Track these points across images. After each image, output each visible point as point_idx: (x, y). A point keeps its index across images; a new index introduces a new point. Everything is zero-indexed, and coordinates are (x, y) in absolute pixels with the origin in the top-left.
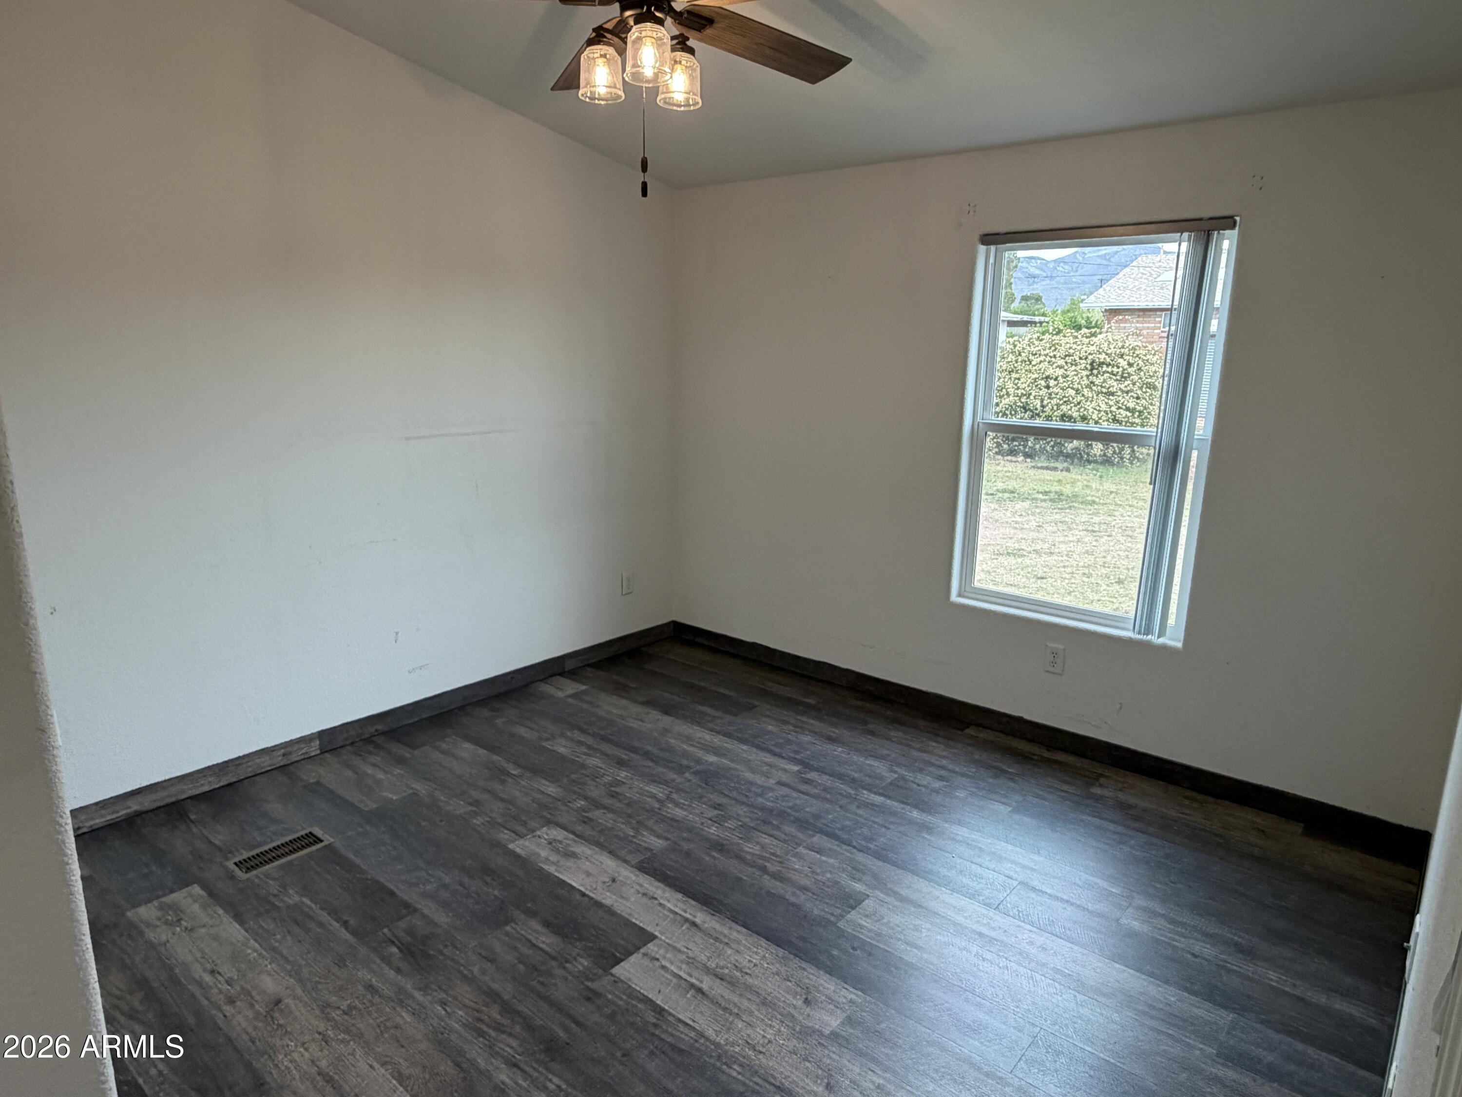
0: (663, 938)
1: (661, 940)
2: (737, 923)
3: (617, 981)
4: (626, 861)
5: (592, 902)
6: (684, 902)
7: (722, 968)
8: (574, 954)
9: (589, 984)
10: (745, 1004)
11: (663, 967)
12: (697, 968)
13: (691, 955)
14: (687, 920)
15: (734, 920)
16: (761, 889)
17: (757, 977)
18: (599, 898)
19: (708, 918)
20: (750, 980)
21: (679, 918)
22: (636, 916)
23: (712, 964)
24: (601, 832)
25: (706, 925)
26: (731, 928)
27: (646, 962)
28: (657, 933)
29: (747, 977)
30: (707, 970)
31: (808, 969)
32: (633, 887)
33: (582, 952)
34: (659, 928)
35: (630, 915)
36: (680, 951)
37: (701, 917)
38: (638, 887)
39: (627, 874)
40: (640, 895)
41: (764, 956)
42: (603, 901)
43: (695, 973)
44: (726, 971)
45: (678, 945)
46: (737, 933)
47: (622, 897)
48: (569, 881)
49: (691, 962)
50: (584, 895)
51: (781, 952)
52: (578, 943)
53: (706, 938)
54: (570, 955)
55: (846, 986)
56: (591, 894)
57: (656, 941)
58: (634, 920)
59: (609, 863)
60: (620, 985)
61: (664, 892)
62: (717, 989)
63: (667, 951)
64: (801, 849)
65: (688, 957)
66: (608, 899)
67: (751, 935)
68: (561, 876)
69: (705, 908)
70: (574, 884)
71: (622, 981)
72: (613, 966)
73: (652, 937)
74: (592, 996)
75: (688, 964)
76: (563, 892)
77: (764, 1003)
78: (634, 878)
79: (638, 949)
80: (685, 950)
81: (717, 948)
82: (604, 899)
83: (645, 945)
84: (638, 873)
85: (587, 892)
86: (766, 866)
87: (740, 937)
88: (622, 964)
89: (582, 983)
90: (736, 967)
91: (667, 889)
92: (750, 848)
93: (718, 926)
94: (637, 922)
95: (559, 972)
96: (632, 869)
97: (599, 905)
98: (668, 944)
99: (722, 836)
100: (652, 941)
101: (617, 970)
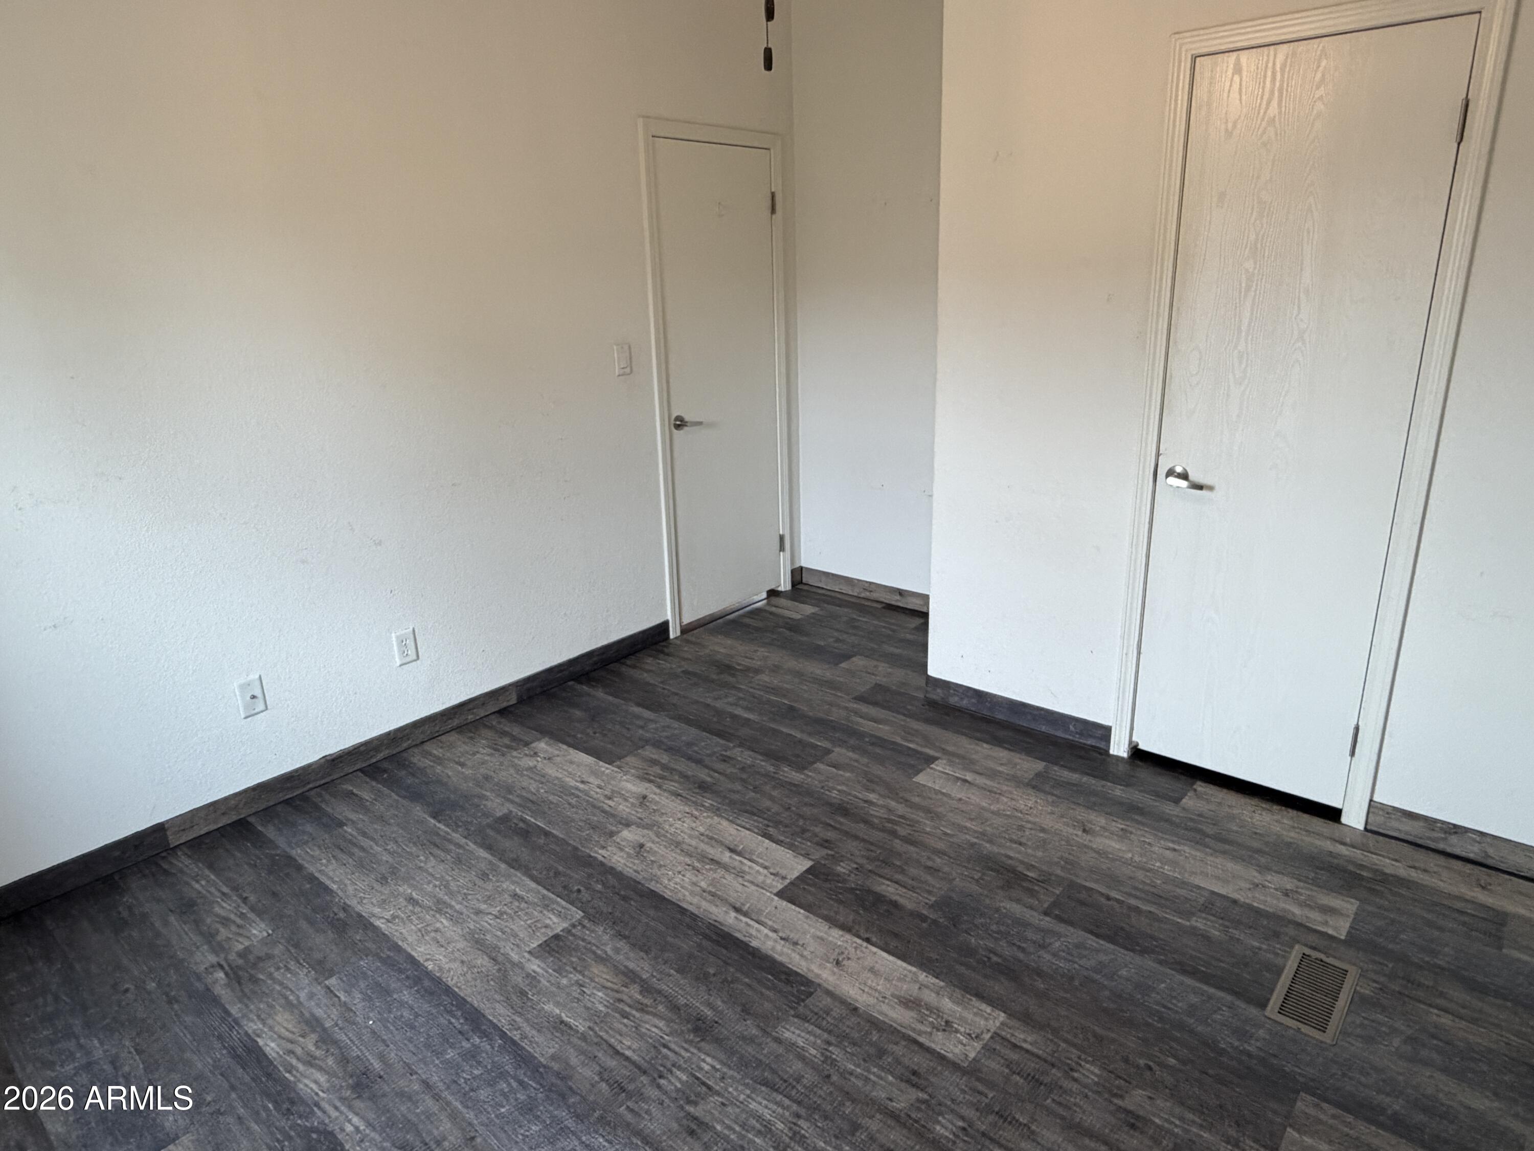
0: (768, 894)
1: (771, 892)
2: (692, 913)
3: (807, 856)
4: (829, 993)
5: (854, 931)
6: (751, 936)
7: (711, 869)
8: (853, 875)
9: (830, 852)
10: (694, 843)
11: (766, 868)
12: (734, 868)
13: (740, 879)
14: (746, 914)
15: (694, 917)
16: (656, 958)
17: (680, 863)
18: (848, 937)
19: (721, 918)
20: (688, 860)
21: (754, 916)
22: (800, 916)
23: (721, 872)
24: (882, 1053)
25: (724, 909)
26: (699, 908)
27: (783, 872)
28: (776, 898)
29: (689, 862)
30: (726, 867)
31: (631, 871)
32: (812, 953)
33: (846, 877)
34: (774, 904)
35: (807, 917)
36: (752, 883)
37: (729, 919)
38: (805, 953)
39: (825, 975)
40: (801, 942)
41: (669, 880)
42: (841, 933)
43: (736, 864)
44: (708, 867)
45: (753, 888)
46: (692, 902)
47: (822, 939)
48: (891, 958)
49: (740, 874)
50: (868, 940)
51: (652, 886)
52: (853, 886)
53: (724, 895)
54: (856, 875)
55: (602, 859)
56: (859, 941)
57: (775, 891)
58: (802, 911)
59: (851, 990)
60: (803, 852)
61: (773, 949)
62: (715, 852)
63: (763, 882)
64: (581, 1026)
65: (743, 877)
66: (836, 936)
67: (679, 900)
68: (905, 965)
69: (726, 929)
70: (885, 955)
71: (802, 855)
72: (811, 867)
73: (781, 894)
74: (825, 843)
75: (743, 872)
76: (893, 943)
77: (678, 844)
78: (813, 967)
79: (792, 883)
80: (746, 883)
81: (715, 886)
82: (842, 936)
83: (786, 887)
84: (810, 976)
85: (865, 944)
86: (641, 993)
87: (689, 898)
88: (804, 869)
89: (837, 853)
90: (698, 871)
91: (770, 953)
92: (655, 1027)
93: (713, 909)
94: (797, 909)
95: (861, 861)
96: (817, 981)
97: (845, 928)
98: (763, 888)
99: (692, 1050)
100: (779, 892)
101: (808, 864)
